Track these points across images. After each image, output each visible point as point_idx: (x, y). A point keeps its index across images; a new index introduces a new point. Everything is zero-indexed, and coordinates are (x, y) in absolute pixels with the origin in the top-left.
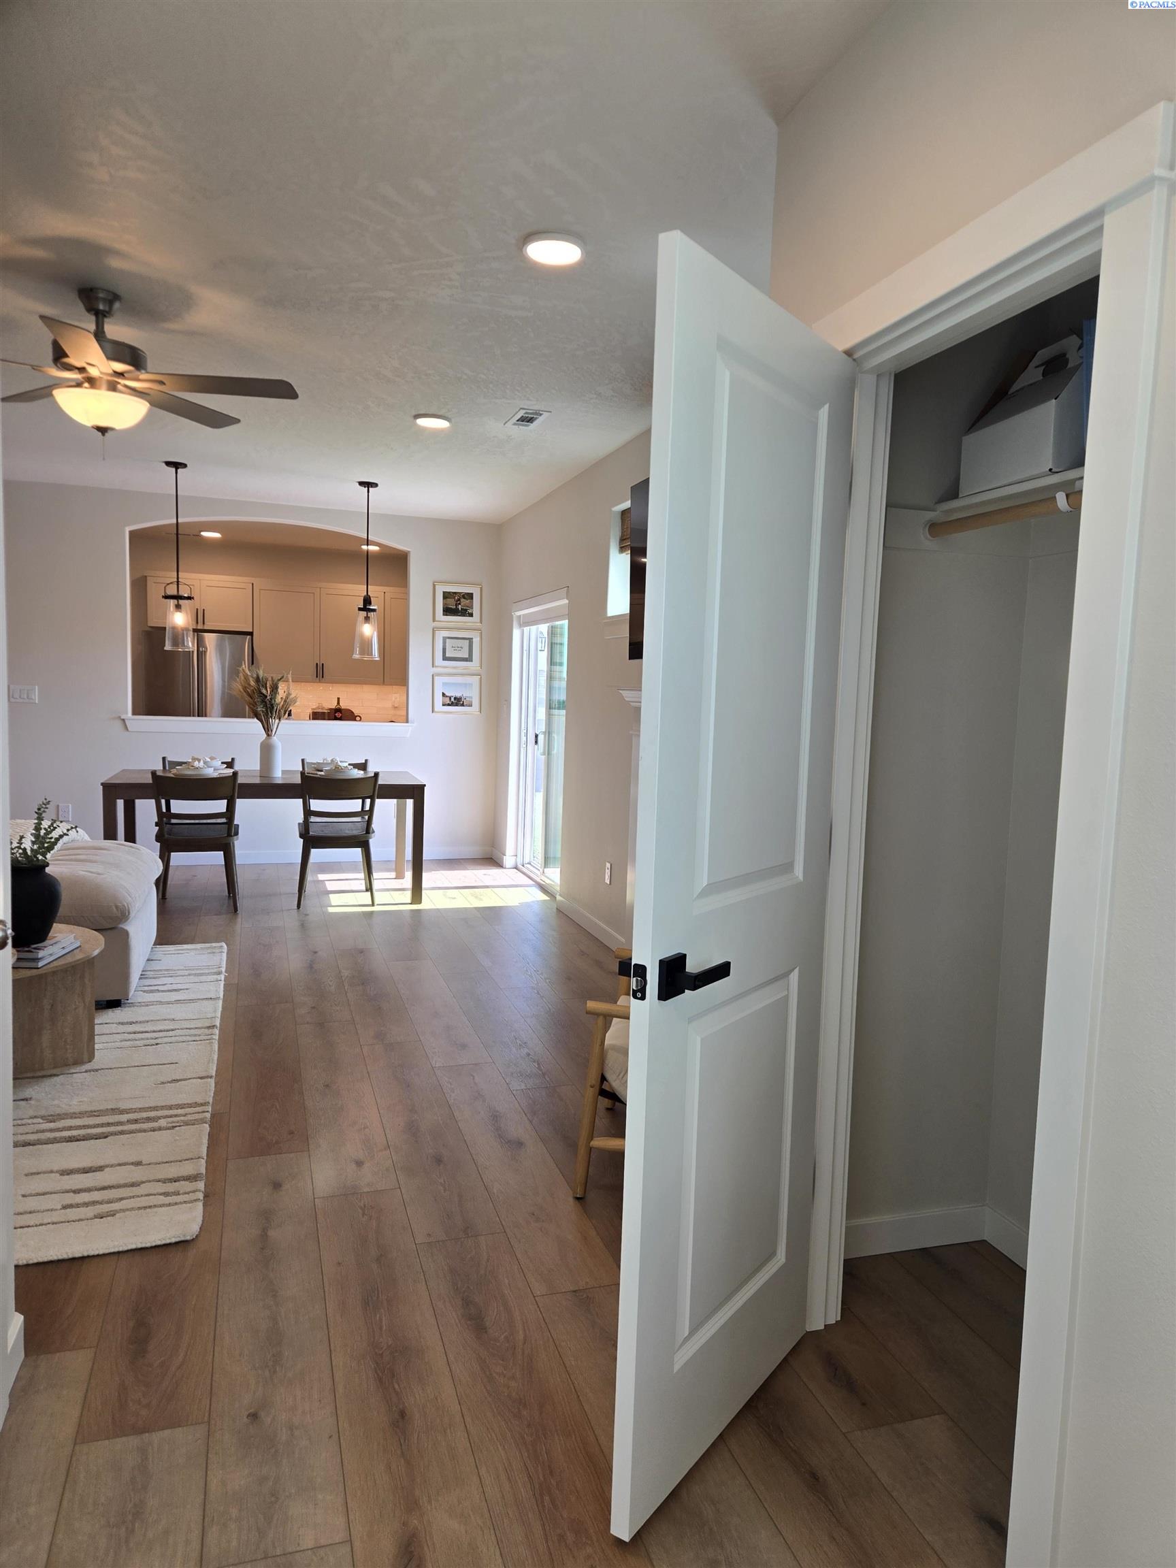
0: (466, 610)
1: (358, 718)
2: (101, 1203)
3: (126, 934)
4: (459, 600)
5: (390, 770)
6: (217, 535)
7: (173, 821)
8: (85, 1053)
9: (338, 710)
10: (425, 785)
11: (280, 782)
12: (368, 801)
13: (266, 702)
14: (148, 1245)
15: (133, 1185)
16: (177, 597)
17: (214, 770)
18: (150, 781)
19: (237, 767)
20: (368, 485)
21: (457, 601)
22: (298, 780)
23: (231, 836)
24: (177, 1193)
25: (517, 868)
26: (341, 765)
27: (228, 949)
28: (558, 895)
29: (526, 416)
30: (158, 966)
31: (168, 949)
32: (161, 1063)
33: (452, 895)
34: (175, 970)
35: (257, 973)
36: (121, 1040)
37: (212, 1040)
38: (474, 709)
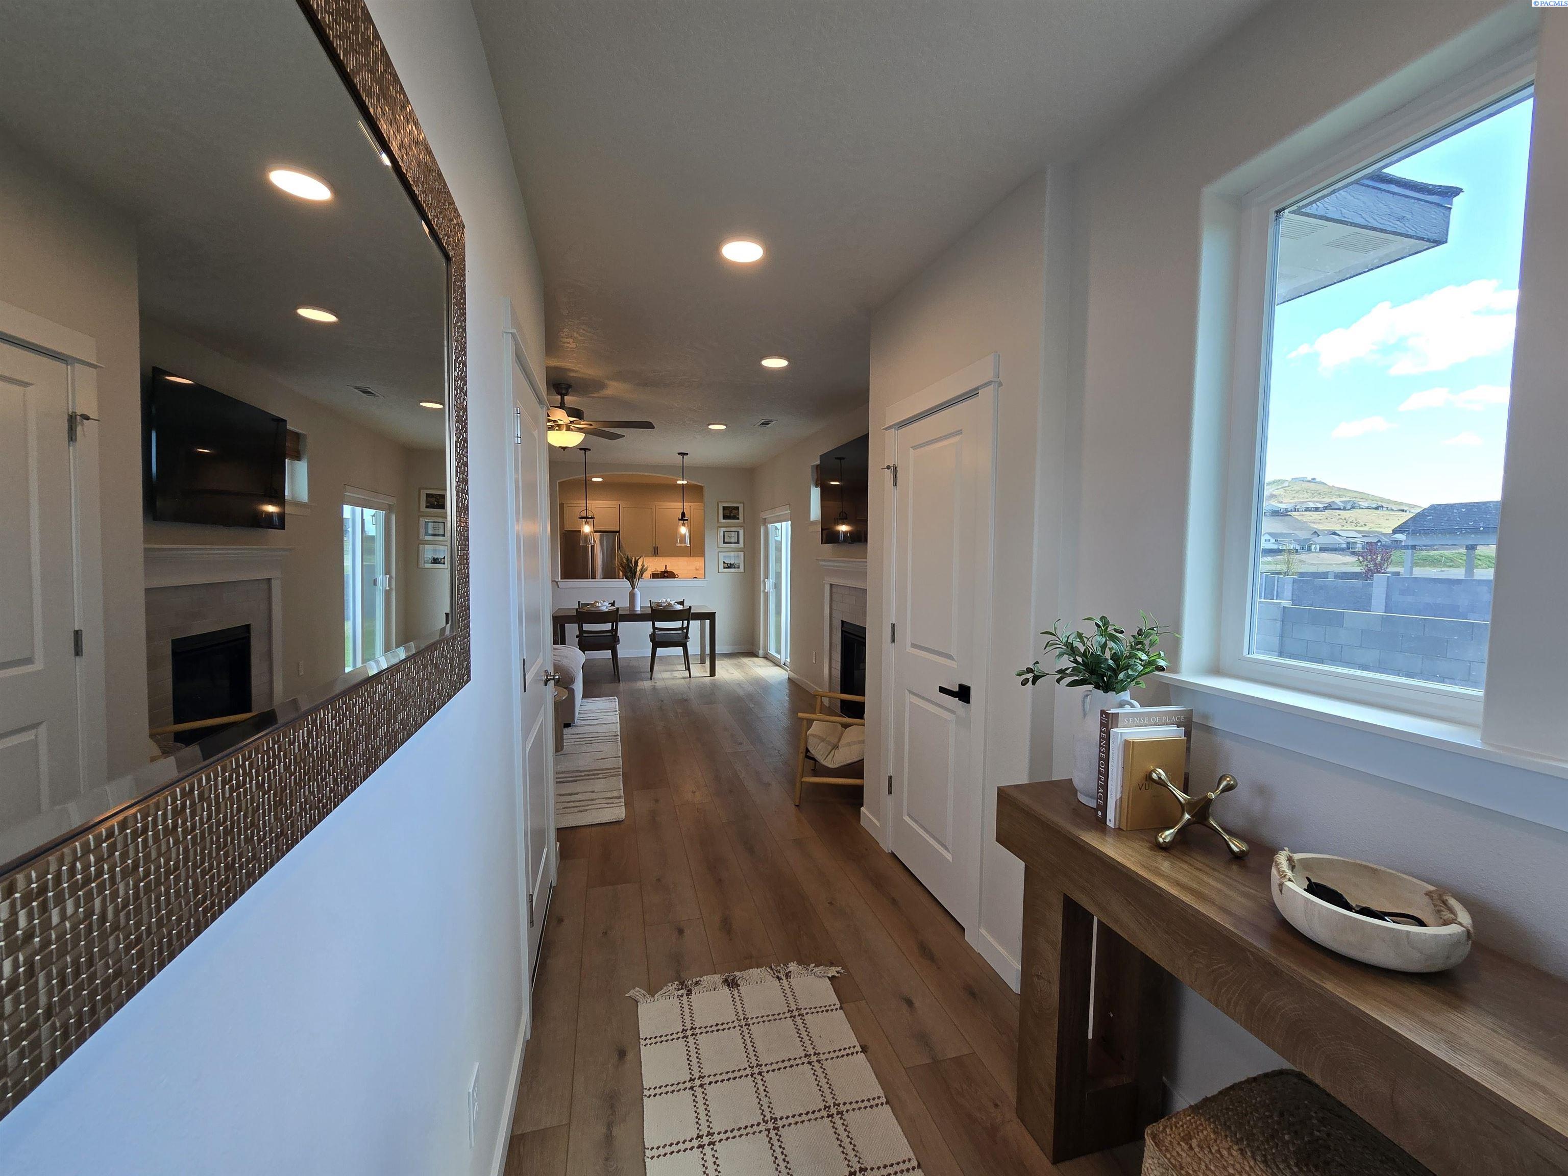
0: (736, 516)
1: (677, 576)
2: (580, 806)
3: (573, 689)
4: (731, 510)
5: (697, 604)
6: (600, 480)
7: (585, 635)
9: (666, 572)
10: (716, 613)
11: (640, 613)
12: (686, 622)
13: (631, 570)
14: (604, 822)
15: (592, 800)
16: (586, 518)
17: (605, 607)
18: (575, 614)
19: (617, 605)
20: (683, 454)
22: (649, 611)
23: (616, 643)
24: (613, 803)
25: (767, 657)
26: (673, 603)
27: (618, 700)
28: (789, 671)
29: (765, 422)
30: (585, 708)
31: (588, 700)
32: (595, 751)
33: (731, 671)
34: (593, 710)
35: (635, 711)
36: (574, 742)
37: (617, 741)
38: (741, 569)
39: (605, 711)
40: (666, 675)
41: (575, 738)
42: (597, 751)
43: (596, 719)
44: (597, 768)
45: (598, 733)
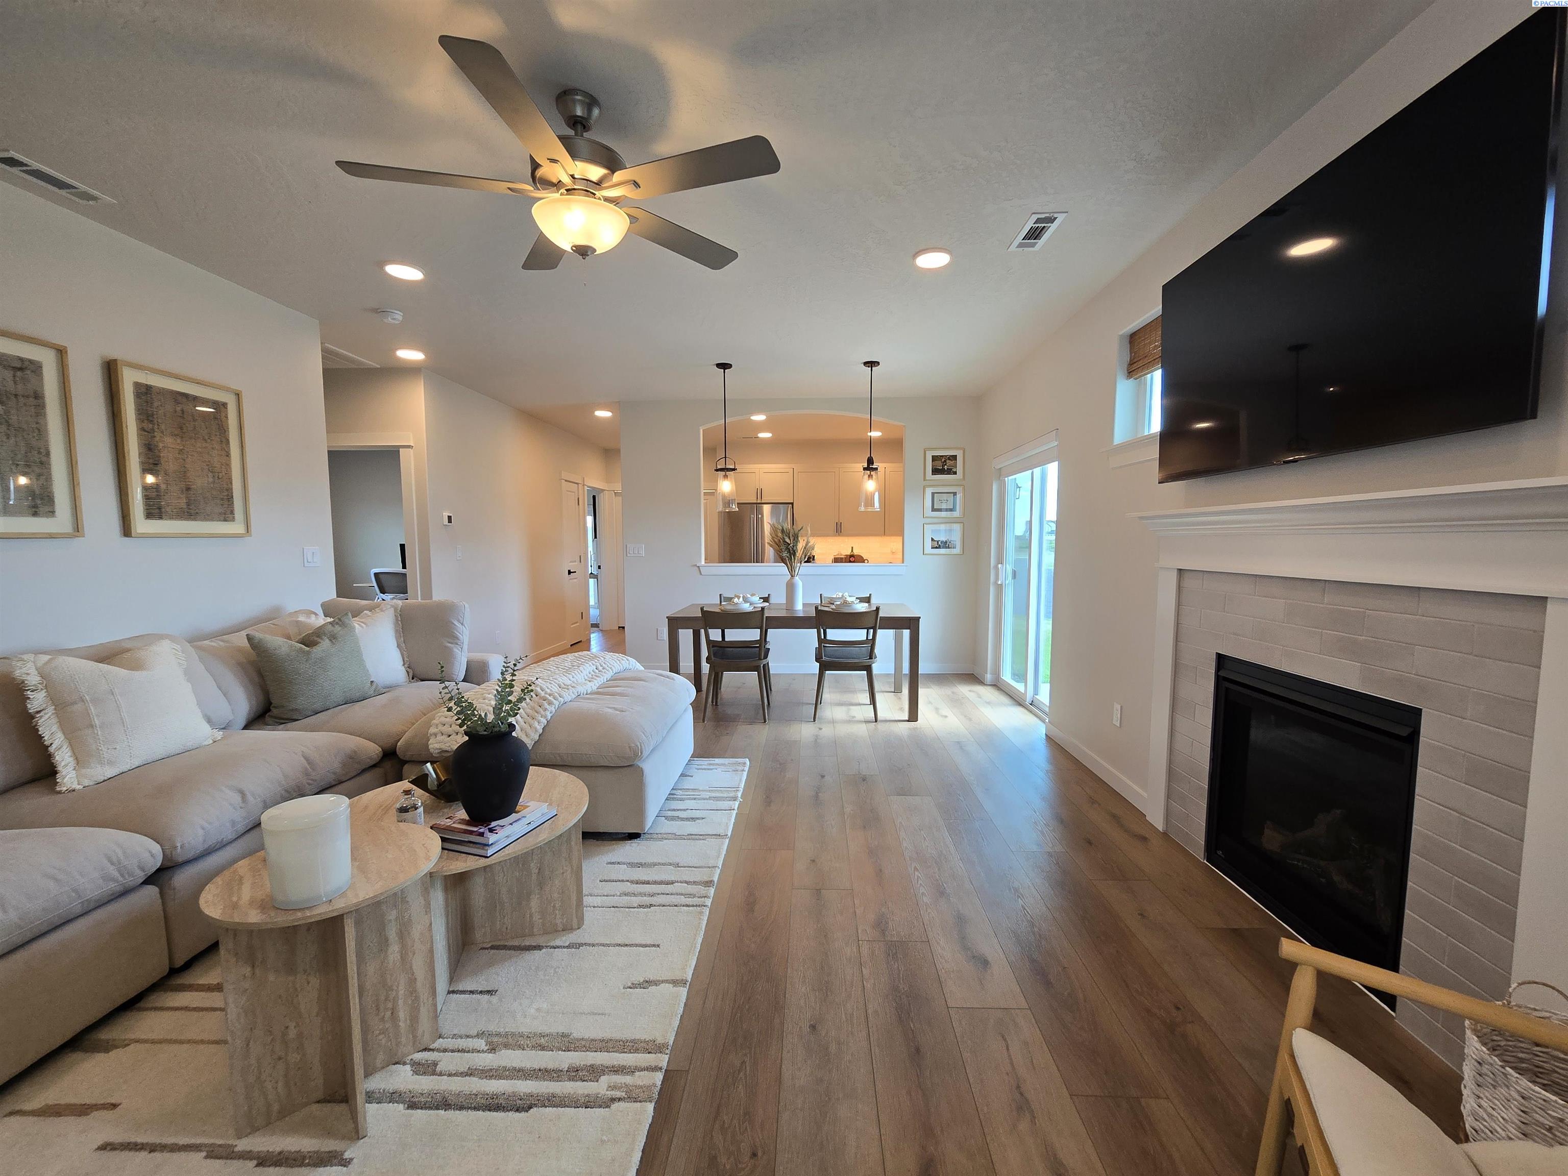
0: (951, 469)
1: (866, 561)
3: (641, 771)
4: (945, 461)
5: (890, 603)
6: (768, 435)
8: (574, 917)
9: (852, 556)
10: (920, 618)
11: (801, 615)
12: (871, 631)
13: (789, 549)
16: (725, 470)
19: (771, 602)
20: (871, 364)
22: (813, 613)
23: (765, 659)
25: (998, 685)
26: (849, 599)
27: (750, 767)
28: (1047, 721)
29: (1037, 225)
30: (688, 783)
31: (702, 763)
32: (644, 942)
33: (944, 713)
34: (700, 791)
35: (768, 801)
36: (621, 894)
37: (704, 906)
38: (957, 550)
39: (718, 795)
40: (839, 713)
41: (628, 881)
42: (648, 943)
43: (693, 818)
44: (617, 1035)
45: (678, 867)
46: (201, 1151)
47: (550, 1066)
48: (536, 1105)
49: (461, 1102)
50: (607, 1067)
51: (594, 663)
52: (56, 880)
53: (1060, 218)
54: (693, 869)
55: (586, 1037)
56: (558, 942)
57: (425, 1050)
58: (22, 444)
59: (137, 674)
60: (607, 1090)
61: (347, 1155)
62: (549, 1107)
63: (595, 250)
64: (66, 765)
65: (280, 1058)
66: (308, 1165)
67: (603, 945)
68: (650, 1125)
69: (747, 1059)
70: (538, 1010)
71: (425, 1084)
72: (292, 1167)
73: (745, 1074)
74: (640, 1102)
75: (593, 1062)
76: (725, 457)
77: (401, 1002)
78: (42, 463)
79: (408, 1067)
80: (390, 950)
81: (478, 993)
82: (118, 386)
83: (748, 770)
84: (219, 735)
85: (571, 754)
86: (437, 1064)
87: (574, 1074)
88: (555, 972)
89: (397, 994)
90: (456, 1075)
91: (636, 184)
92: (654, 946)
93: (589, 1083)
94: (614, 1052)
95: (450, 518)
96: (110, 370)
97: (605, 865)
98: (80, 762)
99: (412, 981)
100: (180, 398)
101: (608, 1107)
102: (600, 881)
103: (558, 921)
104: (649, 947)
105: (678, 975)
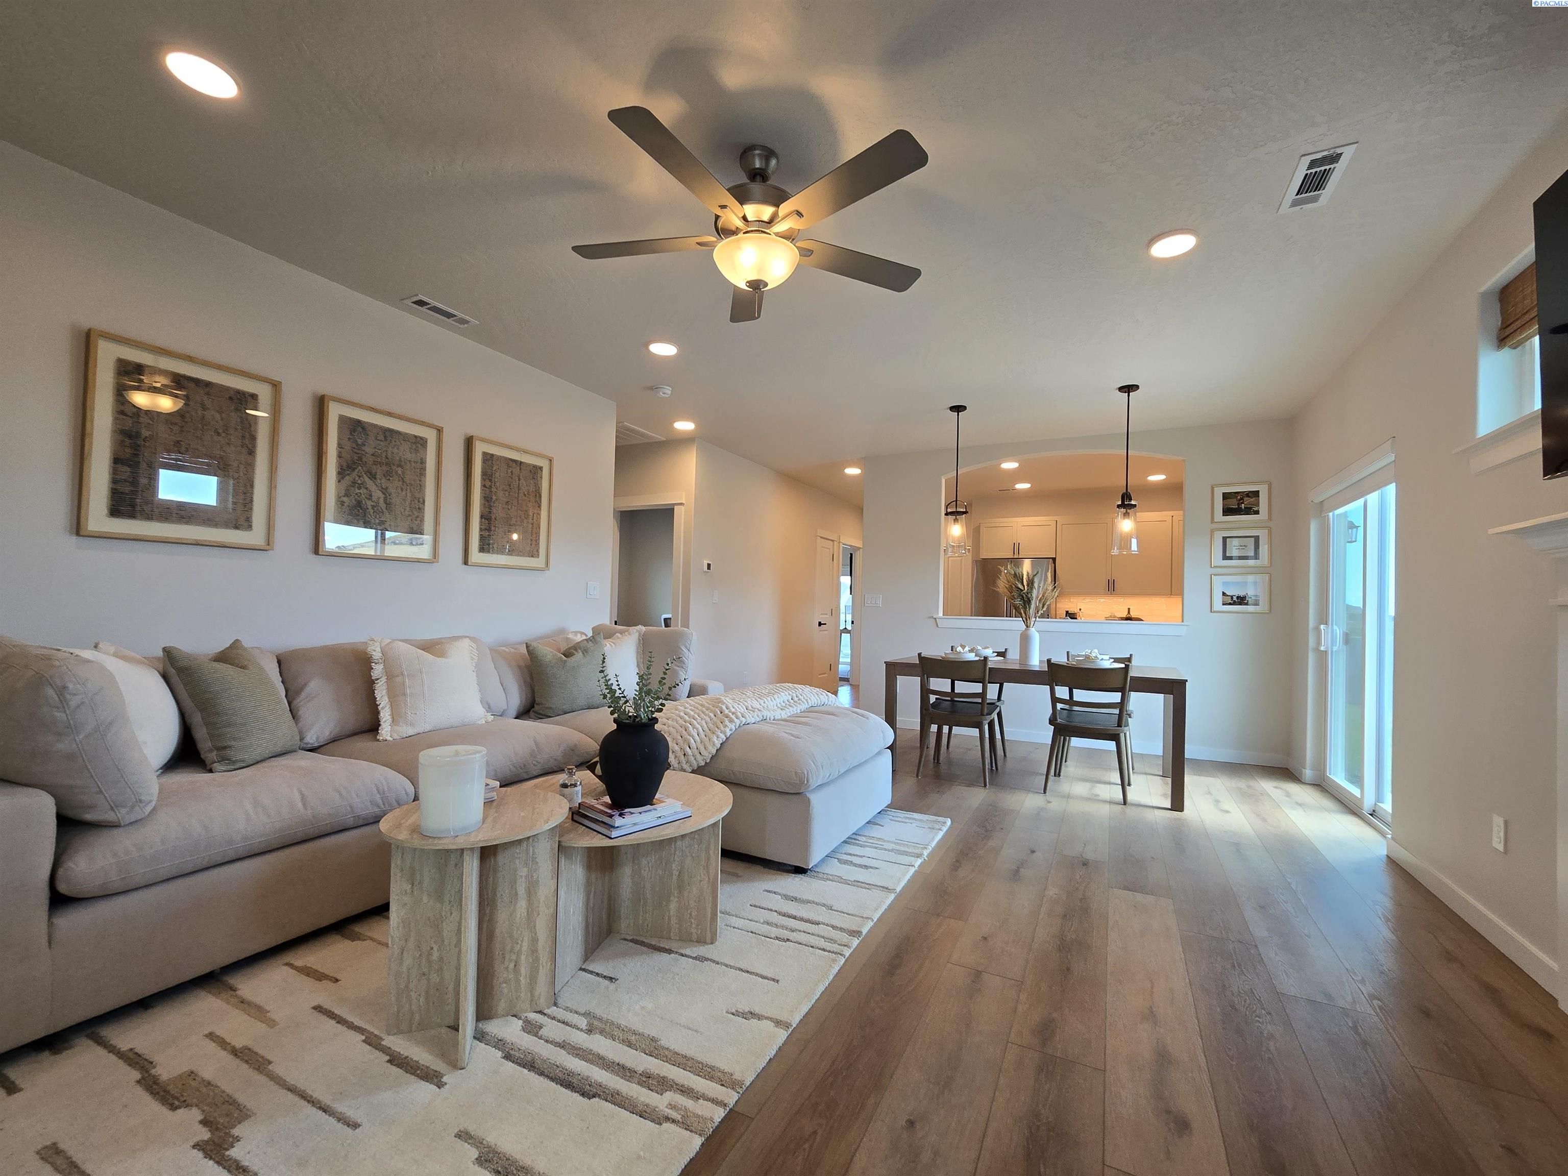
0: (1251, 508)
4: (1242, 499)
6: (1026, 486)
8: (708, 932)
10: (1187, 681)
11: (1037, 669)
12: (1120, 694)
13: (1023, 597)
16: (955, 513)
19: (1006, 654)
20: (1128, 389)
21: (1240, 500)
23: (984, 715)
25: (1322, 785)
27: (950, 828)
28: (1390, 836)
29: (1313, 171)
30: (876, 832)
31: (899, 815)
32: (765, 974)
33: (1226, 807)
34: (885, 841)
35: (956, 865)
36: (764, 921)
37: (841, 955)
38: (1263, 607)
39: (902, 848)
40: (1080, 789)
41: (776, 911)
42: (769, 975)
43: (866, 866)
44: (700, 1057)
45: (831, 909)
46: (363, 1034)
47: (629, 1064)
48: (599, 1096)
49: (544, 1069)
50: (677, 1084)
51: (791, 693)
52: (341, 795)
53: (1348, 153)
54: (845, 915)
55: (672, 1048)
56: (688, 952)
57: (540, 1012)
58: (409, 494)
59: (439, 659)
60: (667, 1107)
61: (444, 1079)
62: (609, 1102)
63: (766, 285)
64: (385, 721)
65: (424, 974)
66: (417, 1076)
67: (726, 966)
68: (691, 1160)
69: (820, 1132)
70: (643, 1008)
71: (526, 1042)
72: (407, 1072)
73: (811, 1147)
74: (691, 1131)
75: (666, 1075)
76: (956, 501)
77: (523, 957)
78: (419, 509)
79: (520, 1023)
80: (519, 905)
81: (602, 977)
82: (472, 455)
83: (947, 831)
84: (490, 718)
85: (743, 772)
86: (542, 1028)
87: (644, 1079)
88: (673, 978)
89: (521, 949)
90: (551, 1042)
91: (799, 214)
92: (774, 980)
93: (653, 1093)
94: (690, 1071)
95: (709, 566)
96: (469, 443)
97: (762, 891)
98: (395, 721)
99: (534, 940)
100: (511, 463)
101: (660, 1124)
102: (751, 905)
103: (694, 931)
104: (768, 980)
105: (783, 1017)
